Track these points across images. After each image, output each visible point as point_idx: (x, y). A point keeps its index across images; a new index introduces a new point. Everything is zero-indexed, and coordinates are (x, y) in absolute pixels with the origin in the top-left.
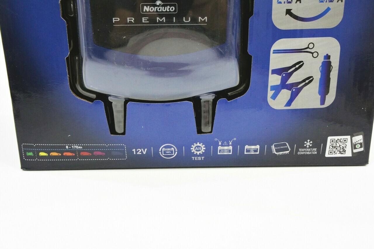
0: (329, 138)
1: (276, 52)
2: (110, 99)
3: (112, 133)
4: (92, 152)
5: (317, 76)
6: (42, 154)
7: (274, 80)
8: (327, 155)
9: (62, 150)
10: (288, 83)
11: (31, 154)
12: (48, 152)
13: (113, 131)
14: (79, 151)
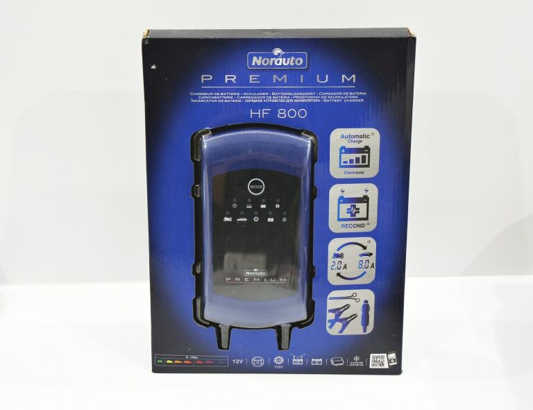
0: (371, 355)
1: (330, 298)
2: (220, 326)
3: (219, 348)
4: (204, 361)
5: (360, 314)
6: (169, 362)
7: (330, 316)
8: (371, 367)
9: (183, 359)
10: (340, 318)
11: (161, 361)
12: (173, 361)
13: (220, 347)
14: (195, 360)
